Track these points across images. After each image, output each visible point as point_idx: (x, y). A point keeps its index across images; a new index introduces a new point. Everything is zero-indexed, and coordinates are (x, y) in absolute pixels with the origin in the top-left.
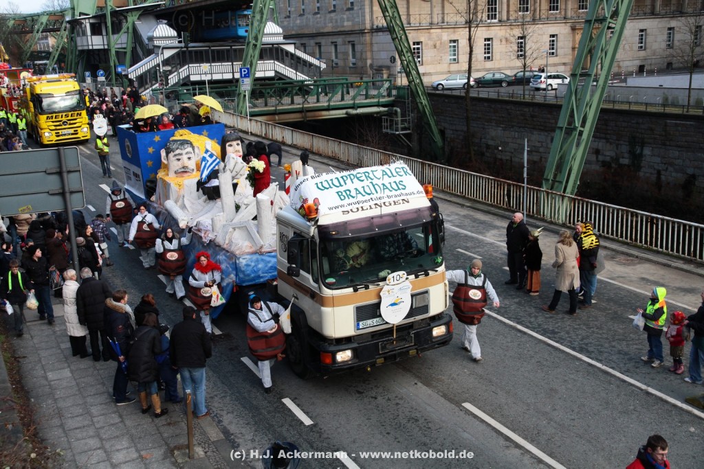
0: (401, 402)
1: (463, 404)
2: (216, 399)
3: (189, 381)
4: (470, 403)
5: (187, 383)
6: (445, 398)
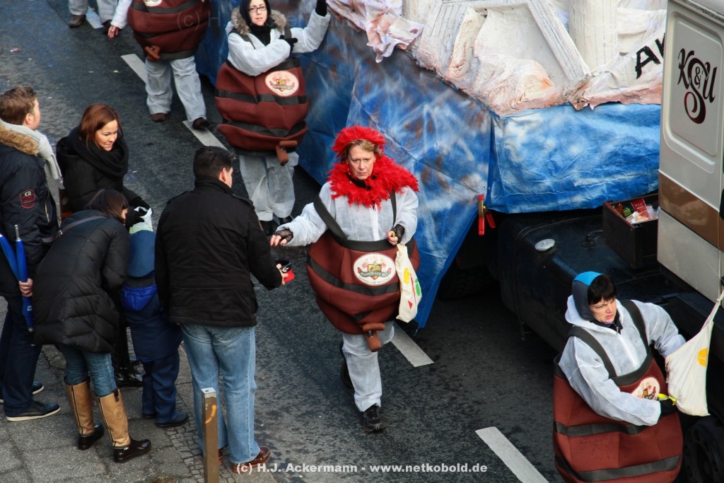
2: (287, 418)
3: (208, 365)
5: (204, 369)
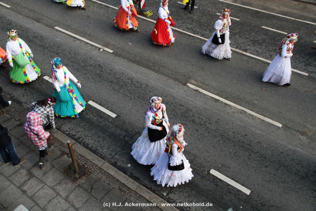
0: (28, 31)
1: (55, 28)
4: (57, 26)
6: (47, 26)
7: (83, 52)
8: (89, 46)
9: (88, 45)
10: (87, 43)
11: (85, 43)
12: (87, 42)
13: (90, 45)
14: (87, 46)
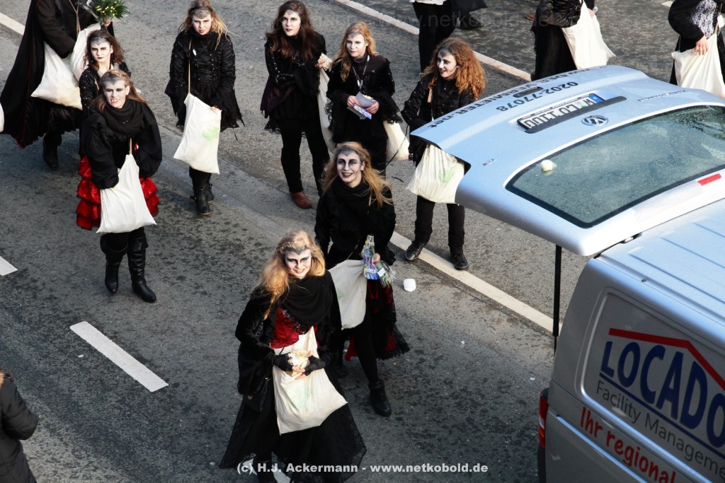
7: (466, 350)
8: (499, 321)
9: (496, 314)
10: (493, 305)
11: (478, 304)
12: (490, 300)
13: (505, 317)
14: (488, 317)
